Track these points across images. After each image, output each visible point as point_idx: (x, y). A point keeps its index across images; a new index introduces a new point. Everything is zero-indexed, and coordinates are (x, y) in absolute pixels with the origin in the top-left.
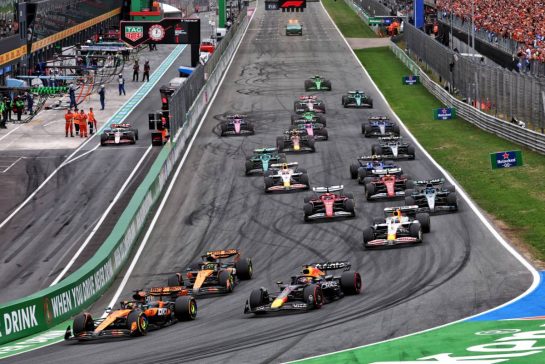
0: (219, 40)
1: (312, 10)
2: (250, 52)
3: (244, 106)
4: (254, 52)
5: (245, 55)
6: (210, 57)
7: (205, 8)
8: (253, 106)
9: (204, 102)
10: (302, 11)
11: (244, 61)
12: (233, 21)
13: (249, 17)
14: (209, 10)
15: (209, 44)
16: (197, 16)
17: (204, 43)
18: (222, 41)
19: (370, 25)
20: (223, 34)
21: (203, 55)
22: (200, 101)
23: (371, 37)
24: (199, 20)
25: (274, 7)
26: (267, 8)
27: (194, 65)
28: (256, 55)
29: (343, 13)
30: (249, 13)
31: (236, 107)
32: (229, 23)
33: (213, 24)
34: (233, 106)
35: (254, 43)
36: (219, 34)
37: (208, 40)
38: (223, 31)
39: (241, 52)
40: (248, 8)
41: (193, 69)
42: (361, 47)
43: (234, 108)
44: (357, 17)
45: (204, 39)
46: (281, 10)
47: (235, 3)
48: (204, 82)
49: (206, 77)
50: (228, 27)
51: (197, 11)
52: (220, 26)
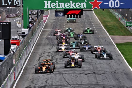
0: (23, 36)
1: (87, 16)
2: (45, 45)
3: (41, 82)
4: (48, 44)
5: (41, 47)
6: (17, 48)
7: (14, 15)
8: (46, 82)
9: (13, 79)
10: (80, 17)
11: (40, 51)
12: (33, 24)
13: (45, 21)
14: (16, 16)
15: (16, 39)
16: (8, 20)
17: (13, 39)
18: (26, 37)
19: (127, 26)
20: (26, 33)
21: (13, 47)
22: (10, 78)
23: (127, 35)
24: (10, 23)
25: (61, 14)
26: (56, 15)
27: (6, 54)
28: (49, 47)
29: (108, 19)
30: (44, 18)
31: (35, 82)
32: (30, 25)
33: (20, 26)
34: (32, 82)
35: (47, 39)
36: (24, 33)
37: (16, 37)
38: (26, 30)
39: (39, 45)
40: (44, 15)
41: (5, 56)
42: (120, 42)
43: (33, 83)
44: (118, 21)
45: (14, 36)
46: (66, 16)
47: (35, 12)
48: (13, 65)
49: (14, 62)
50: (30, 28)
51: (8, 17)
52: (24, 28)
